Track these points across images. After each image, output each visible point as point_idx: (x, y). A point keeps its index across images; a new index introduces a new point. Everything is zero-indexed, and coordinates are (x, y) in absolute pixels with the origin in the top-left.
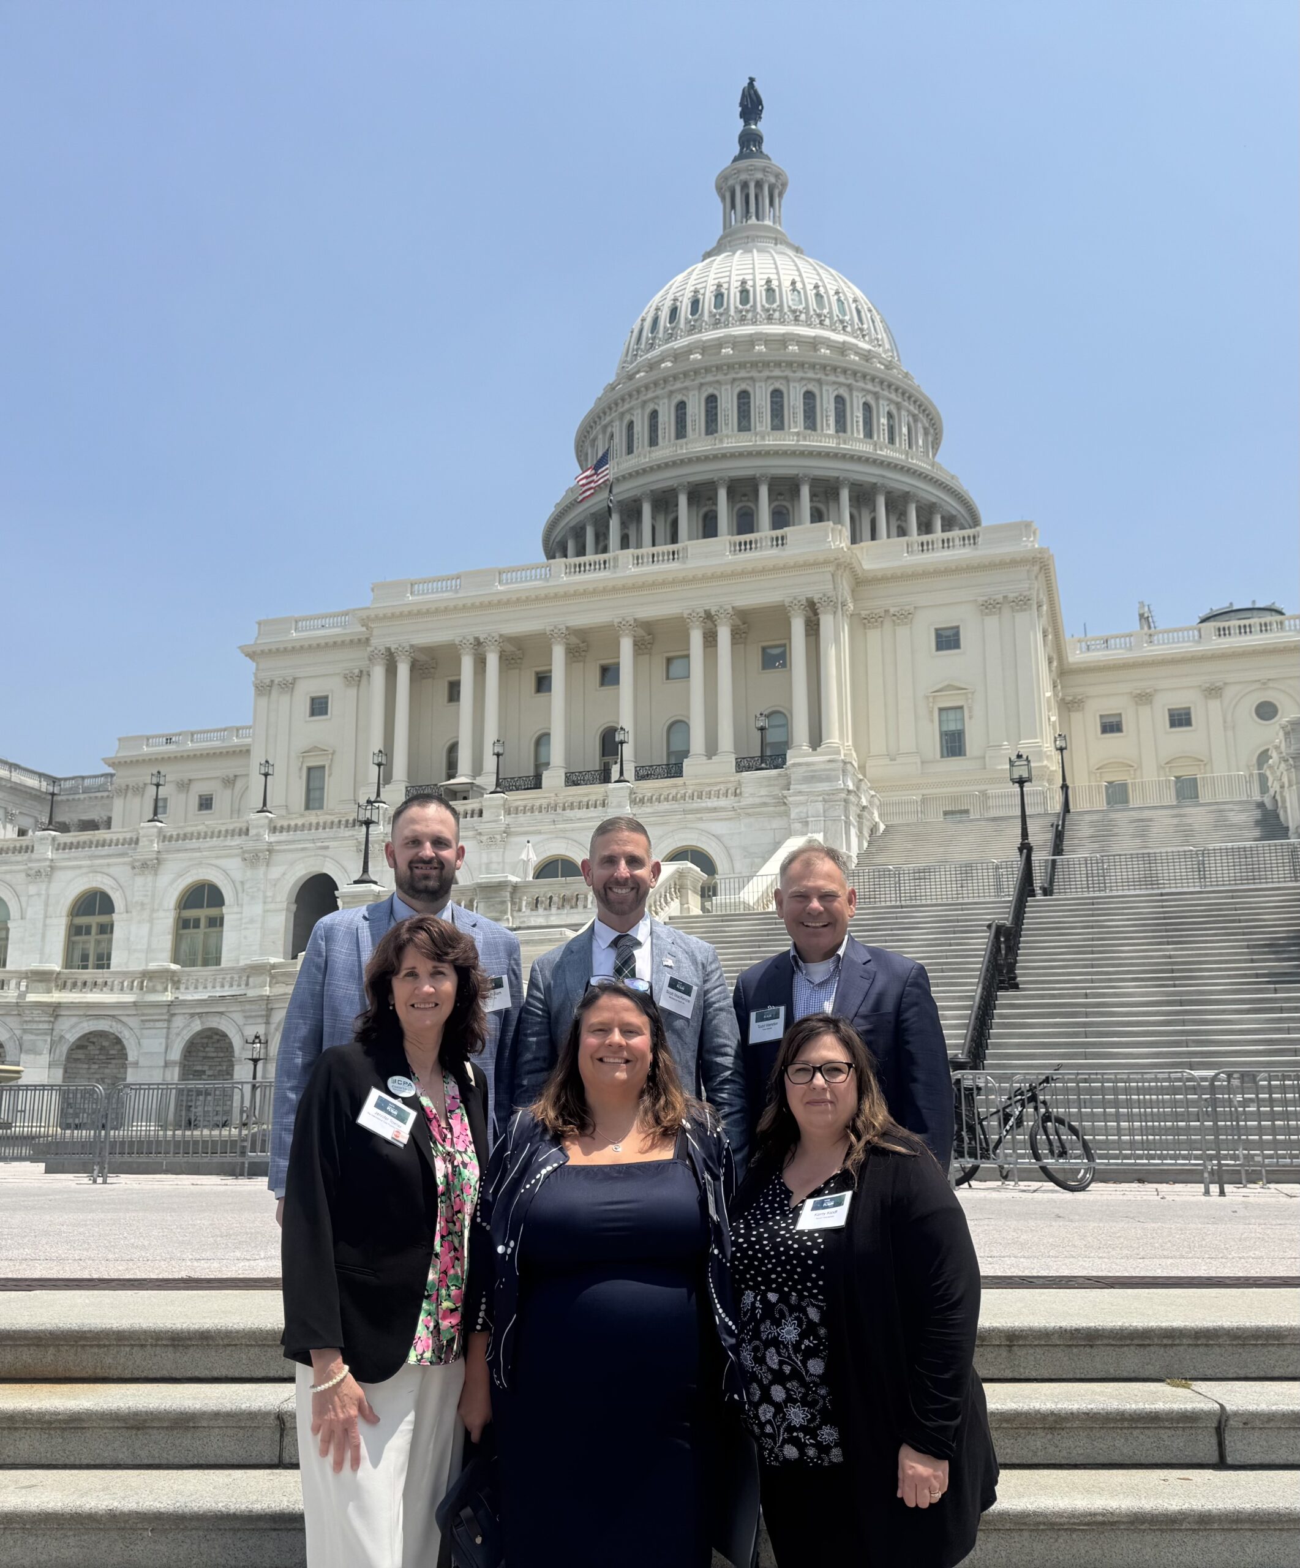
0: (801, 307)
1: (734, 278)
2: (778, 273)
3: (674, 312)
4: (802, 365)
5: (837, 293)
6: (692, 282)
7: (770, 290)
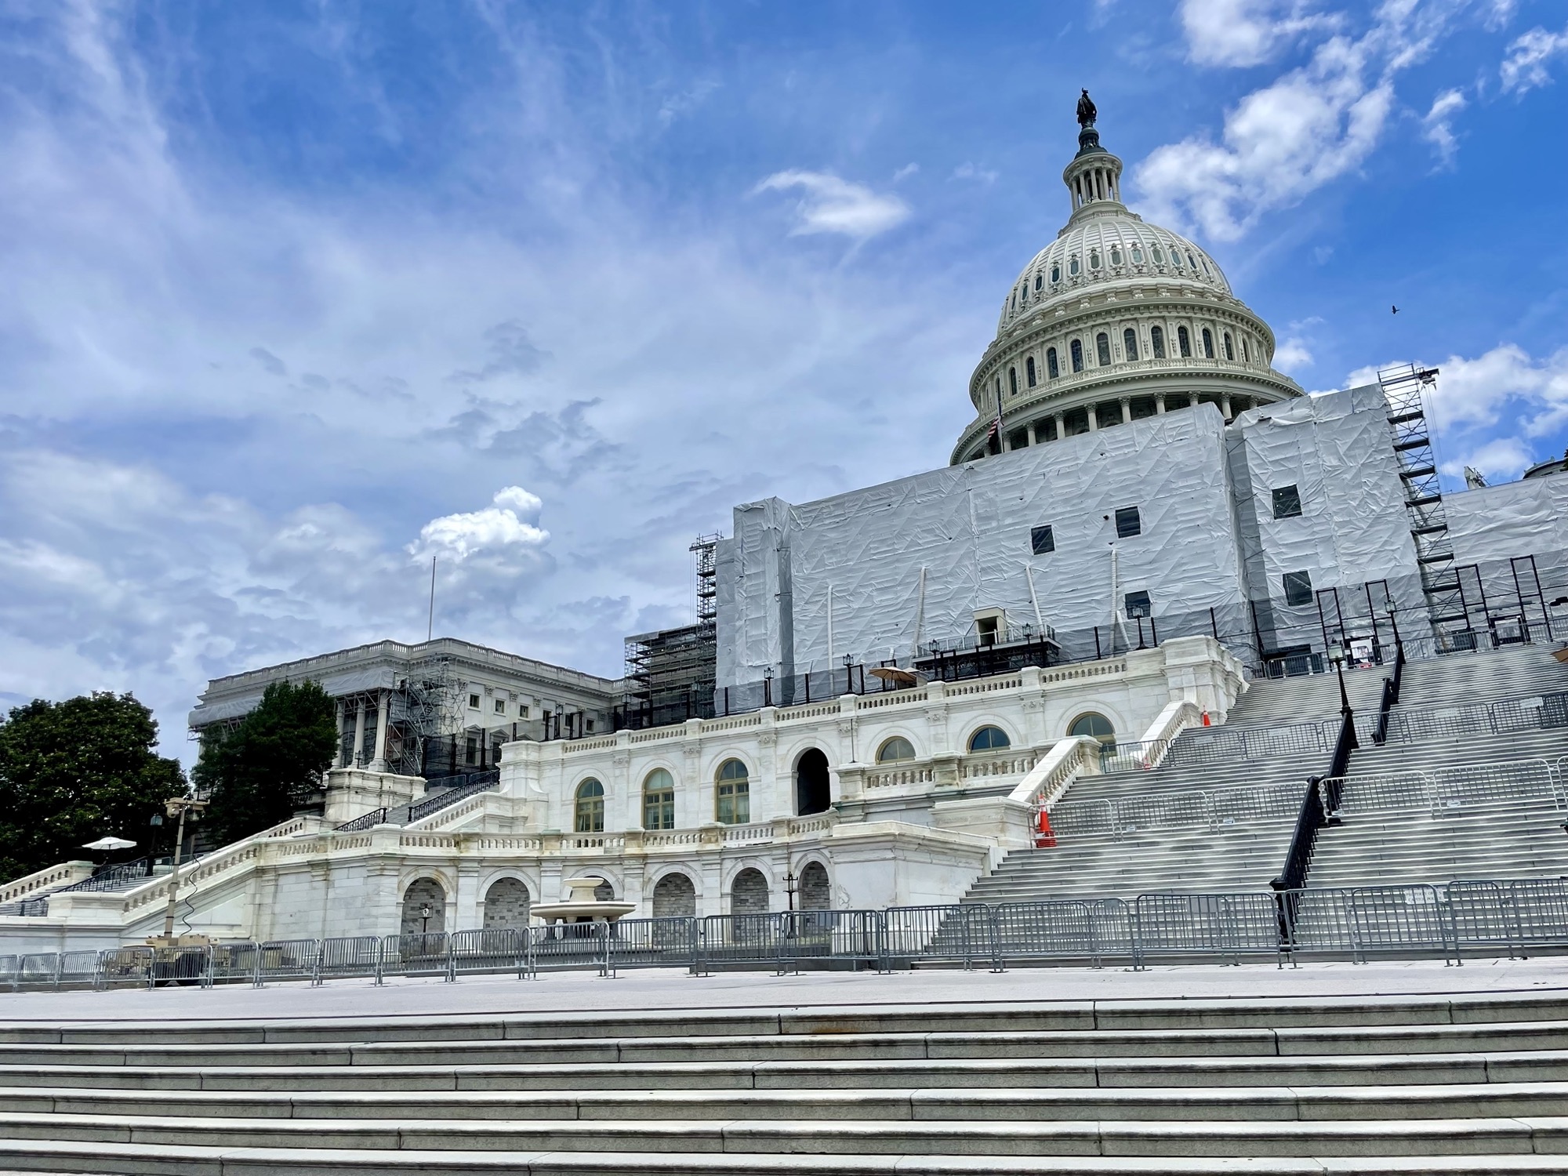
0: (1142, 263)
1: (1085, 248)
2: (1120, 240)
3: (1039, 280)
4: (1147, 307)
5: (1171, 246)
6: (1051, 255)
7: (1116, 255)
